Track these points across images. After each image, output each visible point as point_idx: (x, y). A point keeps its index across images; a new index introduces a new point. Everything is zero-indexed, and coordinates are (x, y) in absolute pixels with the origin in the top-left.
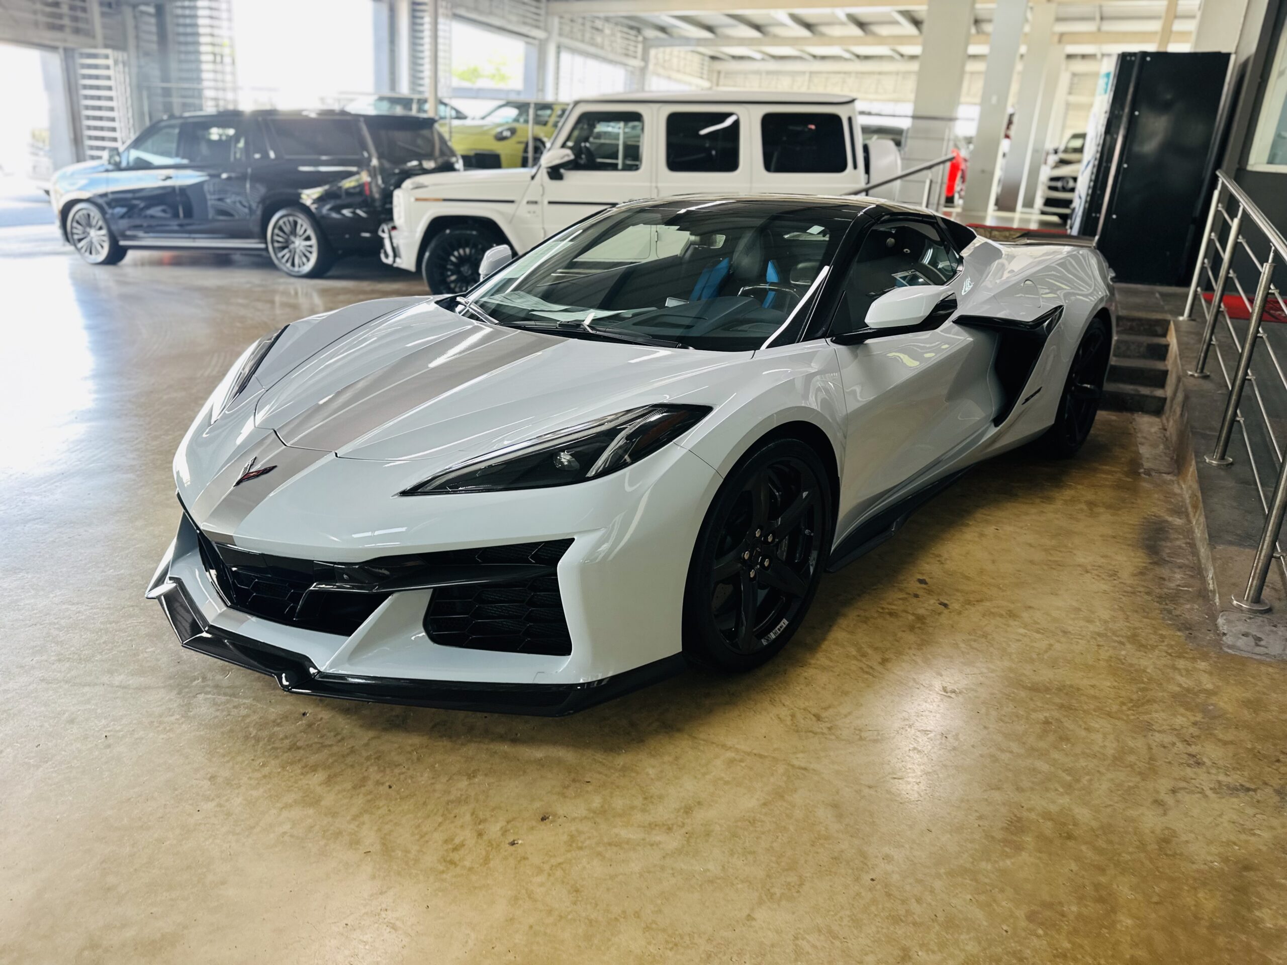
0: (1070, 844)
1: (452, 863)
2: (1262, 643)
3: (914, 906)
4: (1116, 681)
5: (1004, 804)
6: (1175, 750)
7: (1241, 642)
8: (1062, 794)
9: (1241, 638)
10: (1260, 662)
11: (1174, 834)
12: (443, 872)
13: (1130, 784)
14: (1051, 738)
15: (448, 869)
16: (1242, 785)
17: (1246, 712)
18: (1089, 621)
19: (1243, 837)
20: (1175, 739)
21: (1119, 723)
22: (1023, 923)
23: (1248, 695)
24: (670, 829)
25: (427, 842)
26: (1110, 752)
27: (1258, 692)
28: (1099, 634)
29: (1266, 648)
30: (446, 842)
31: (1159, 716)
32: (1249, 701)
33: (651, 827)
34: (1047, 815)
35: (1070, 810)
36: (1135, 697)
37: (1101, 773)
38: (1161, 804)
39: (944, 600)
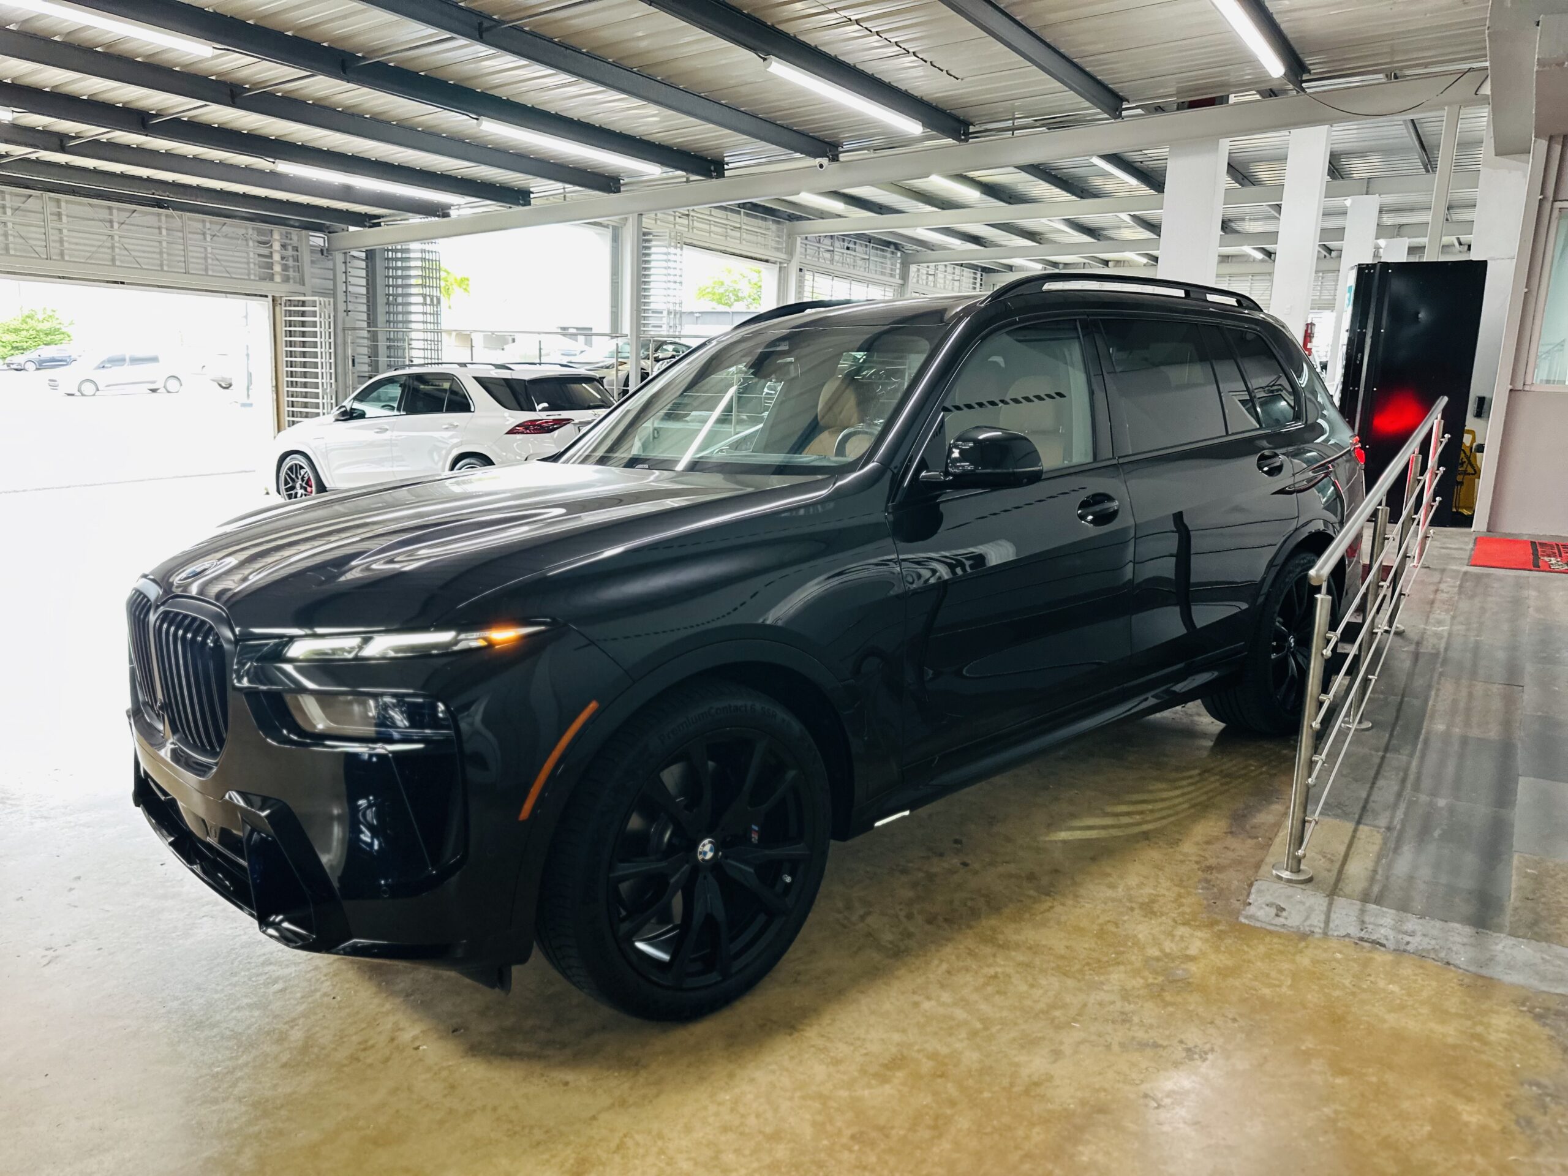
0: (939, 1080)
1: (358, 1060)
2: (1284, 914)
3: (752, 1120)
4: (1096, 943)
5: (898, 1044)
6: (1110, 1008)
7: (1260, 914)
8: (961, 1041)
9: (1261, 908)
10: (1270, 932)
11: (1050, 1078)
12: (345, 1065)
13: (1040, 1035)
14: (990, 989)
15: (351, 1063)
16: (1155, 1042)
17: (1213, 978)
18: (1112, 886)
19: (1119, 1086)
20: (1117, 998)
21: (1070, 982)
22: (844, 1140)
23: (1229, 962)
25: (344, 1042)
26: (1041, 1006)
27: (1244, 961)
28: (1113, 900)
29: (1286, 918)
30: (360, 1043)
31: (1119, 977)
32: (1227, 968)
34: (934, 1056)
35: (960, 1053)
36: (1105, 959)
37: (1016, 1024)
38: (1057, 1054)
39: (967, 860)
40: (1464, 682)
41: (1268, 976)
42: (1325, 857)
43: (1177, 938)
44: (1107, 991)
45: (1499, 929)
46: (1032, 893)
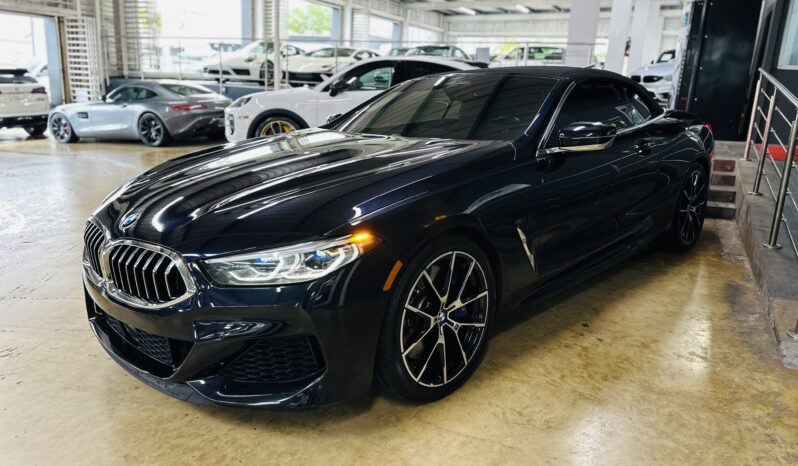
4: (715, 388)
6: (756, 432)
7: (795, 361)
9: (793, 358)
20: (757, 425)
21: (718, 415)
26: (713, 434)
36: (728, 397)
37: (707, 448)
39: (600, 337)
43: (759, 381)
44: (746, 420)
46: (652, 356)
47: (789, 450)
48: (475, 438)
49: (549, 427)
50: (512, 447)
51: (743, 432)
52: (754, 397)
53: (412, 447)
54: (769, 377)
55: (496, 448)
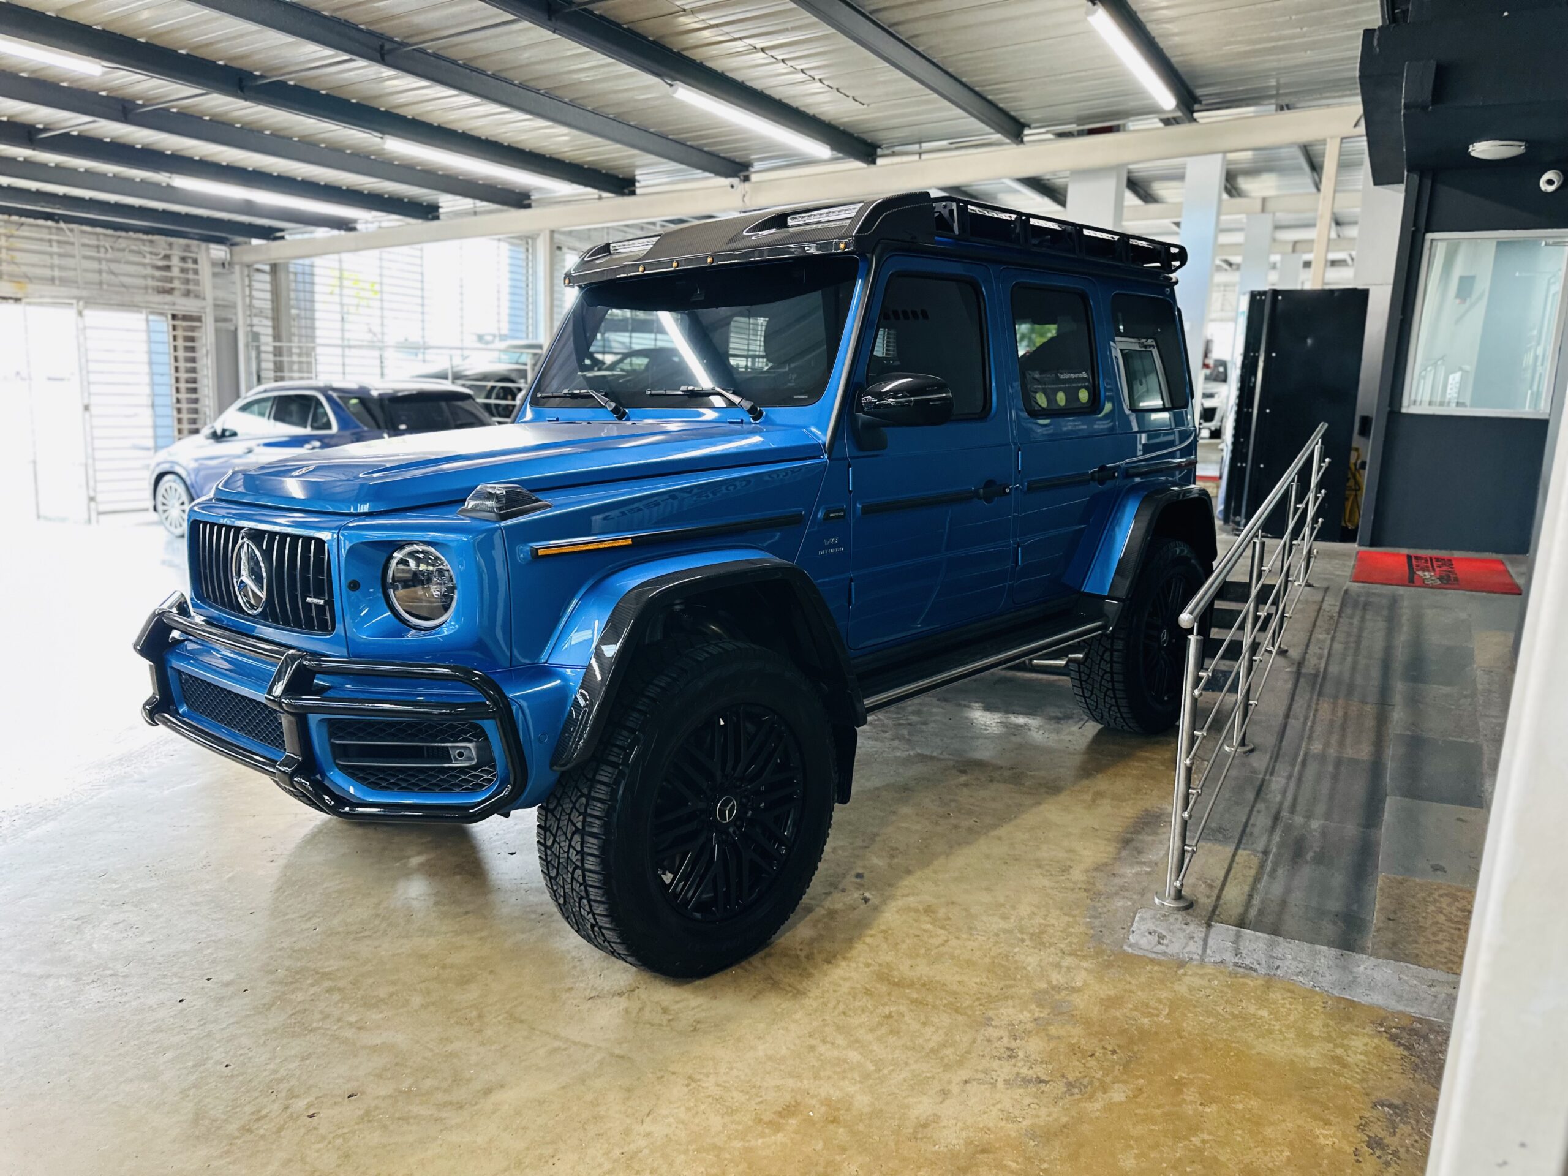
0: (831, 1127)
1: (250, 1131)
2: (1165, 942)
4: (987, 978)
5: (792, 1090)
6: (997, 1044)
7: (1143, 942)
8: (854, 1083)
9: (1144, 936)
10: (1152, 961)
11: (937, 1118)
14: (882, 1030)
15: (243, 1135)
16: (1038, 1077)
17: (1097, 1009)
18: (1005, 917)
19: (1003, 1124)
20: (1004, 1034)
21: (960, 1018)
23: (1112, 993)
24: (461, 1107)
25: (236, 1113)
26: (932, 1044)
27: (1125, 991)
28: (1005, 931)
29: (1167, 946)
31: (1008, 1012)
32: (1109, 998)
33: (446, 1104)
34: (827, 1102)
35: (852, 1097)
36: (995, 993)
37: (906, 1064)
38: (945, 1093)
39: (867, 895)
40: (1341, 702)
41: (1147, 1006)
42: (1205, 883)
43: (1064, 970)
44: (996, 1027)
45: (1362, 950)
46: (929, 926)
47: (1024, 1071)
48: (575, 1043)
49: (695, 1030)
50: (622, 1057)
51: (979, 1041)
52: (1036, 993)
53: (478, 1054)
54: (1085, 964)
55: (598, 1057)
